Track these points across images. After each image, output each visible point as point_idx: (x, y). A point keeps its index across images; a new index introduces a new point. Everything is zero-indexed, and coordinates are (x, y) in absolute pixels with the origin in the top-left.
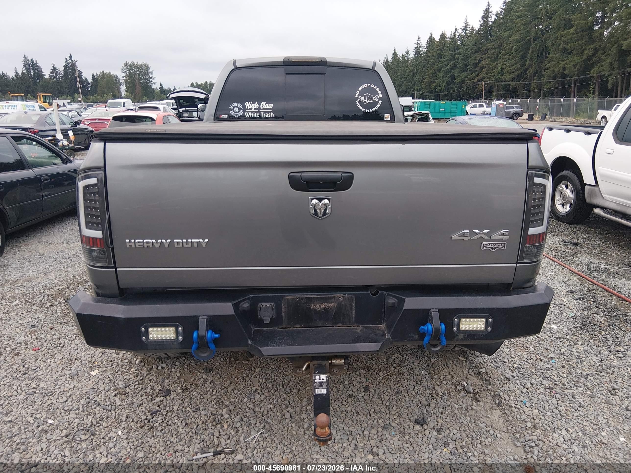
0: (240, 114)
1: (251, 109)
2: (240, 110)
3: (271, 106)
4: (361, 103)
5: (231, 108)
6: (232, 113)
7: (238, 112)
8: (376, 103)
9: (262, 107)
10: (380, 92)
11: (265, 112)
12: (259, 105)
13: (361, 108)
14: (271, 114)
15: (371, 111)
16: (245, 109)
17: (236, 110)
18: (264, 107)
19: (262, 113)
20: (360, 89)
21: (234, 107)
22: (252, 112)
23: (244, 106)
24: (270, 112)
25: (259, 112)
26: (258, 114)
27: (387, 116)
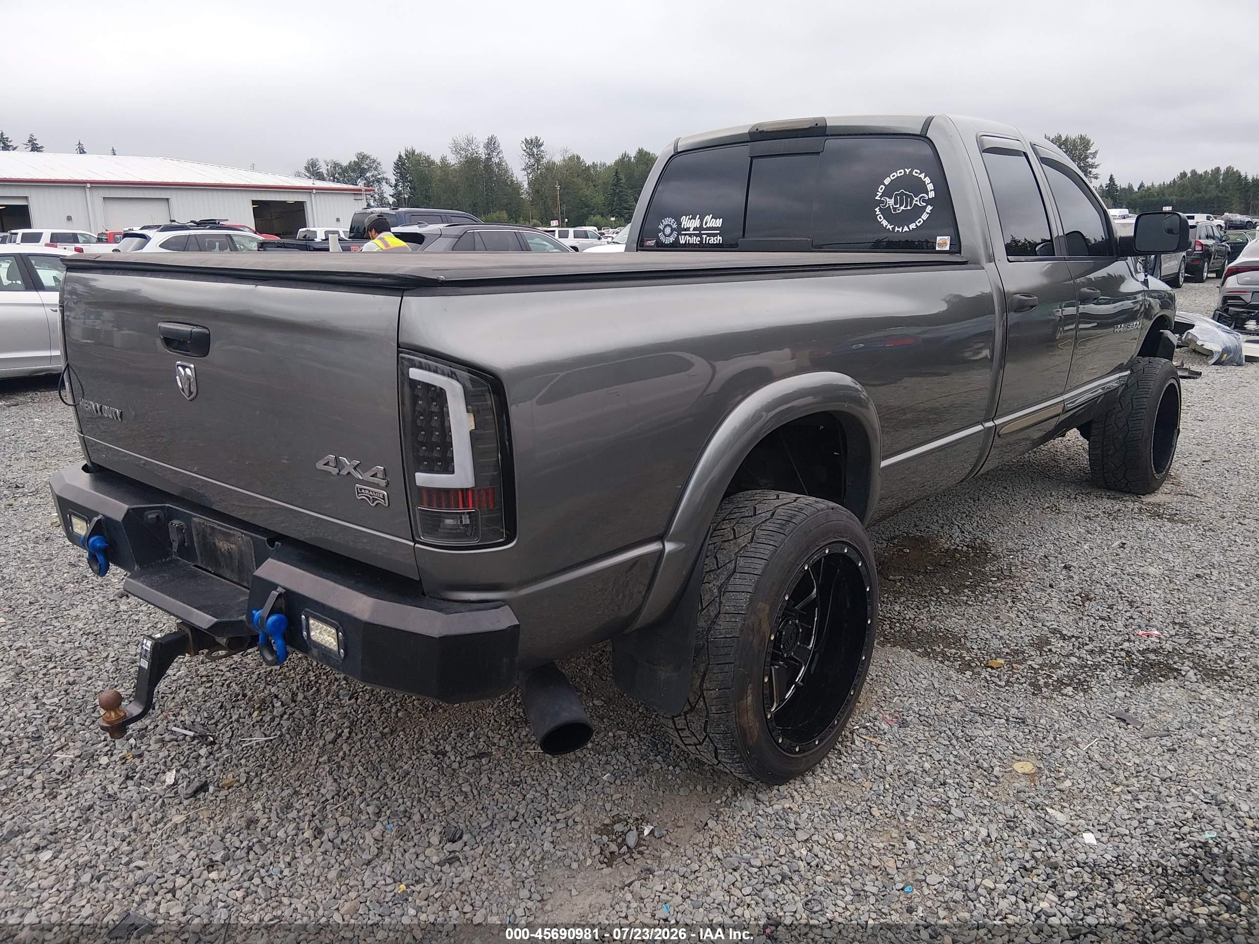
0: (671, 239)
1: (688, 229)
2: (673, 230)
3: (718, 223)
5: (661, 227)
6: (662, 238)
7: (669, 236)
9: (706, 224)
10: (930, 187)
11: (708, 235)
12: (702, 222)
13: (885, 223)
14: (719, 238)
15: (906, 229)
16: (680, 230)
17: (668, 231)
18: (708, 225)
19: (704, 236)
20: (887, 181)
21: (665, 226)
22: (690, 235)
23: (679, 224)
24: (714, 235)
25: (700, 235)
26: (699, 238)
27: (943, 242)
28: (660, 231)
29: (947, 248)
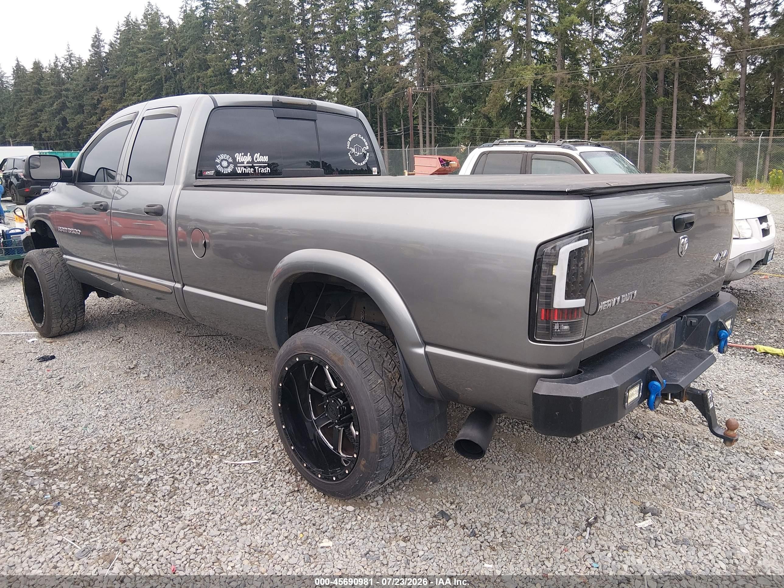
0: (229, 170)
1: (243, 163)
2: (229, 163)
3: (266, 159)
4: (352, 154)
5: (218, 161)
6: (219, 167)
7: (227, 167)
8: (365, 155)
9: (256, 159)
10: (366, 144)
11: (260, 167)
12: (253, 157)
13: (353, 161)
14: (268, 169)
15: (362, 164)
16: (235, 163)
17: (225, 164)
18: (258, 160)
19: (257, 168)
20: (350, 139)
21: (222, 160)
22: (245, 167)
23: (234, 159)
24: (264, 167)
25: (253, 167)
26: (252, 169)
27: (375, 170)
28: (218, 164)
29: (376, 173)
